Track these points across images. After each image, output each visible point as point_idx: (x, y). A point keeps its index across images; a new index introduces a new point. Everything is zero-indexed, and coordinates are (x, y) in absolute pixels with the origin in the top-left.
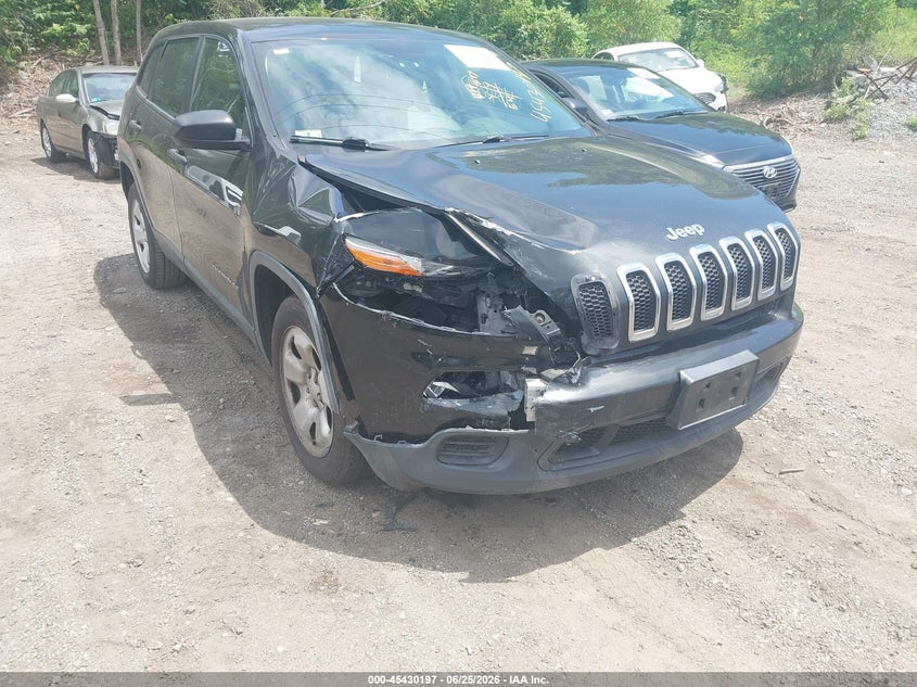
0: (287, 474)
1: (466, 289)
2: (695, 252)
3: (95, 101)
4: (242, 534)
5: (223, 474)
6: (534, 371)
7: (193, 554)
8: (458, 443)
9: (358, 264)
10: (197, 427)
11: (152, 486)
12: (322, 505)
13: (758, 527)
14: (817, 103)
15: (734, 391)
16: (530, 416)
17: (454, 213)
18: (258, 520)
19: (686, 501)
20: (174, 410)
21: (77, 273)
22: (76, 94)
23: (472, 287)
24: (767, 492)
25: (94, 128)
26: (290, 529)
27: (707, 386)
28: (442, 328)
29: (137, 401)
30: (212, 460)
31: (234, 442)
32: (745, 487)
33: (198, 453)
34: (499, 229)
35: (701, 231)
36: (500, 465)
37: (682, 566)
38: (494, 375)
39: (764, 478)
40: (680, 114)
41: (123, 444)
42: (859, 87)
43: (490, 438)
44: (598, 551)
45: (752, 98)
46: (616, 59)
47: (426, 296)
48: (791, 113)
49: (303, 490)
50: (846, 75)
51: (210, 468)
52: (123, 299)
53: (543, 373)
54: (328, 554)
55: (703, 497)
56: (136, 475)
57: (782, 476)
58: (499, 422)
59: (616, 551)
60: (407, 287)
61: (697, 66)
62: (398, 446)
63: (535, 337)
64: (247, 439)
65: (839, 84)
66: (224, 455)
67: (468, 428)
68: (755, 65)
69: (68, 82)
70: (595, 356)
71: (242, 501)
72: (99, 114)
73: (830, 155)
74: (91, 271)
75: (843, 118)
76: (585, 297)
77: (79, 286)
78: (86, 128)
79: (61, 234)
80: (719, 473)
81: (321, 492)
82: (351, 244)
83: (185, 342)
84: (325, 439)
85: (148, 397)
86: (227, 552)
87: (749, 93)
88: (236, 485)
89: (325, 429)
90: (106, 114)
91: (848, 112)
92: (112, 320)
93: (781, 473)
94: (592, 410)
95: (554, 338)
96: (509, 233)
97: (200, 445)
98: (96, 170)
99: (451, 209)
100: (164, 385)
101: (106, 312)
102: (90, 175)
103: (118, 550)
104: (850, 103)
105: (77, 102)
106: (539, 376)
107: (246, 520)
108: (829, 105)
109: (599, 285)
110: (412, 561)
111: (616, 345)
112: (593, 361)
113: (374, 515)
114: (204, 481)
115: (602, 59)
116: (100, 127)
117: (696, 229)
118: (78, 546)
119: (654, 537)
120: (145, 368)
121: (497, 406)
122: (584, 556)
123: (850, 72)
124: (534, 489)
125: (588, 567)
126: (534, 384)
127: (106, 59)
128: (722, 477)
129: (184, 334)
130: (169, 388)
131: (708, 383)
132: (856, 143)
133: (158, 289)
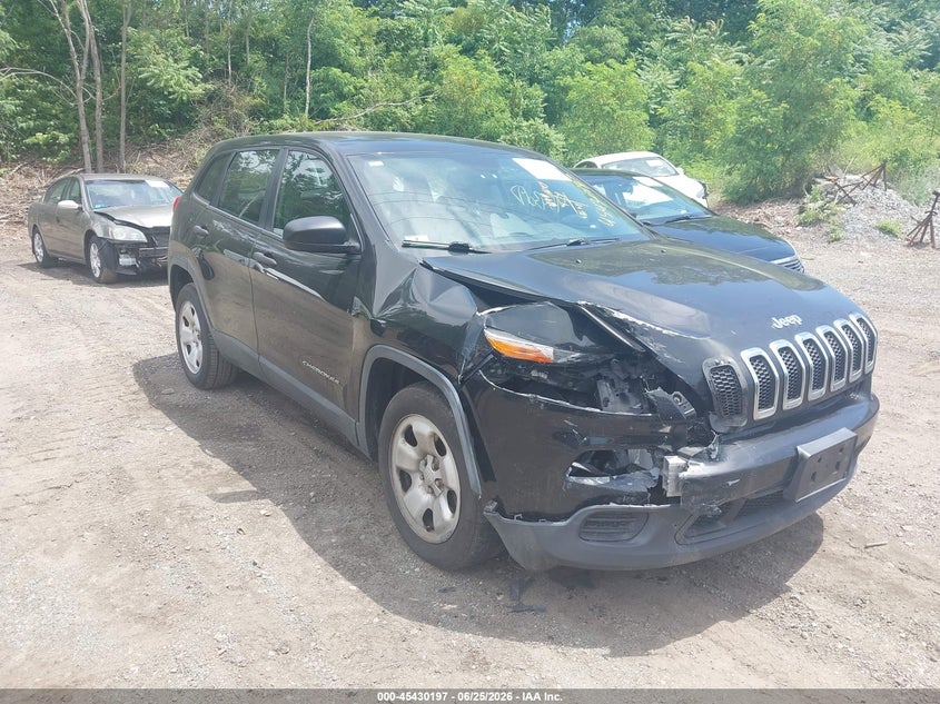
0: (400, 562)
1: (588, 375)
2: (799, 339)
3: (99, 208)
4: (376, 620)
5: (336, 564)
6: (669, 448)
7: (335, 640)
8: (600, 520)
9: (497, 354)
10: (295, 520)
11: (271, 578)
12: (445, 591)
13: (862, 597)
14: (792, 208)
15: (837, 466)
16: (670, 492)
17: (586, 306)
18: (387, 605)
19: (787, 576)
20: (265, 506)
21: (116, 376)
22: (78, 199)
23: (594, 373)
24: (859, 564)
25: (100, 234)
26: (423, 615)
27: (819, 461)
28: (587, 409)
29: (226, 498)
30: (321, 552)
31: (337, 533)
32: (838, 561)
33: (305, 546)
34: (630, 319)
35: (799, 321)
36: (641, 540)
37: (806, 634)
38: (623, 454)
39: (853, 552)
40: (687, 218)
41: (227, 539)
42: (828, 193)
43: (631, 514)
44: (723, 623)
45: (727, 202)
46: (599, 167)
47: (550, 382)
48: (767, 217)
49: (422, 577)
50: (815, 183)
51: (321, 559)
52: (174, 399)
53: (681, 450)
54: (468, 637)
55: (803, 570)
56: (251, 568)
57: (868, 550)
58: (641, 498)
59: (740, 623)
60: (534, 373)
61: (677, 174)
62: (539, 524)
63: (674, 416)
64: (348, 530)
65: (809, 190)
66: (331, 546)
67: (612, 505)
68: (729, 173)
69: (69, 188)
70: (724, 434)
71: (364, 589)
72: (103, 219)
73: (812, 256)
74: (129, 373)
75: (817, 222)
76: (717, 379)
77: (123, 389)
78: (90, 234)
79: (82, 338)
80: (811, 548)
81: (440, 578)
82: (491, 335)
83: (251, 440)
84: (446, 525)
85: (235, 494)
86: (370, 637)
87: (724, 199)
88: (353, 575)
89: (446, 514)
90: (113, 219)
91: (821, 216)
92: (168, 421)
93: (867, 547)
94: (730, 483)
95: (690, 417)
96: (640, 323)
97: (304, 538)
98: (97, 275)
99: (584, 302)
100: (247, 482)
101: (158, 413)
102: (91, 280)
103: (261, 639)
104: (822, 209)
105: (80, 209)
106: (675, 453)
107: (374, 607)
108: (802, 210)
109: (728, 368)
110: (551, 639)
111: (745, 423)
112: (724, 439)
113: (499, 599)
114: (320, 572)
115: (584, 168)
116: (106, 232)
117: (794, 319)
118: (219, 636)
119: (770, 609)
120: (220, 466)
121: (636, 483)
122: (712, 628)
123: (819, 180)
124: (671, 563)
125: (718, 639)
126: (674, 461)
127: (88, 165)
128: (814, 552)
129: (250, 432)
130: (253, 485)
131: (819, 457)
132: (832, 245)
133: (208, 390)
